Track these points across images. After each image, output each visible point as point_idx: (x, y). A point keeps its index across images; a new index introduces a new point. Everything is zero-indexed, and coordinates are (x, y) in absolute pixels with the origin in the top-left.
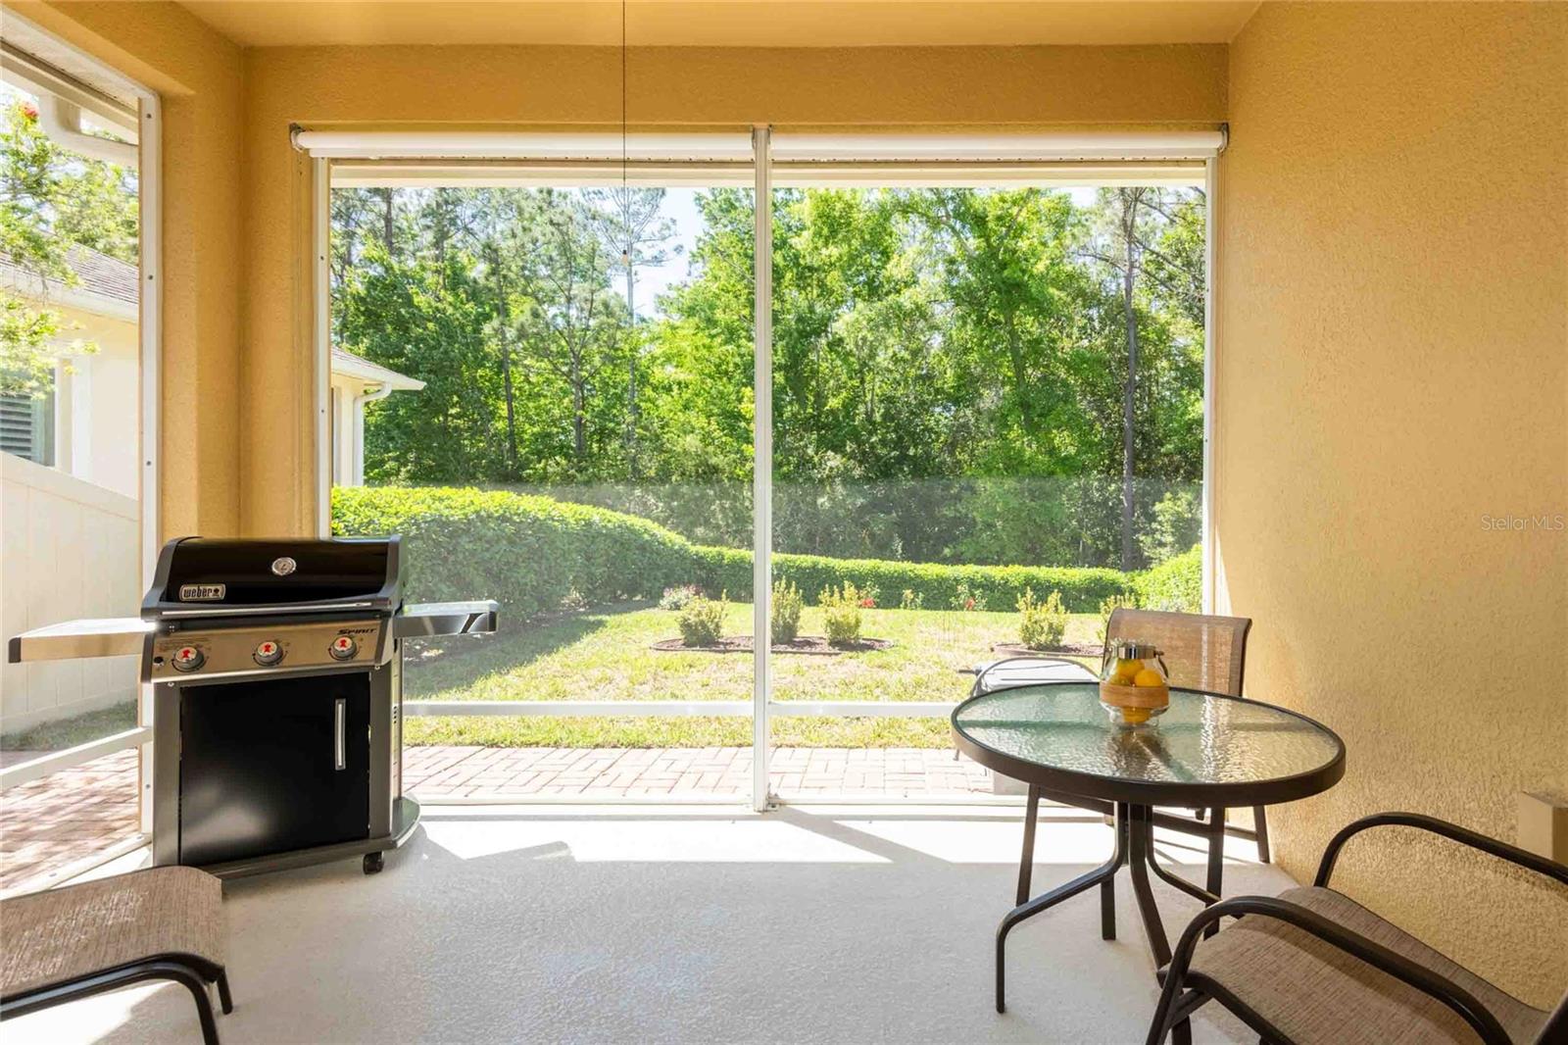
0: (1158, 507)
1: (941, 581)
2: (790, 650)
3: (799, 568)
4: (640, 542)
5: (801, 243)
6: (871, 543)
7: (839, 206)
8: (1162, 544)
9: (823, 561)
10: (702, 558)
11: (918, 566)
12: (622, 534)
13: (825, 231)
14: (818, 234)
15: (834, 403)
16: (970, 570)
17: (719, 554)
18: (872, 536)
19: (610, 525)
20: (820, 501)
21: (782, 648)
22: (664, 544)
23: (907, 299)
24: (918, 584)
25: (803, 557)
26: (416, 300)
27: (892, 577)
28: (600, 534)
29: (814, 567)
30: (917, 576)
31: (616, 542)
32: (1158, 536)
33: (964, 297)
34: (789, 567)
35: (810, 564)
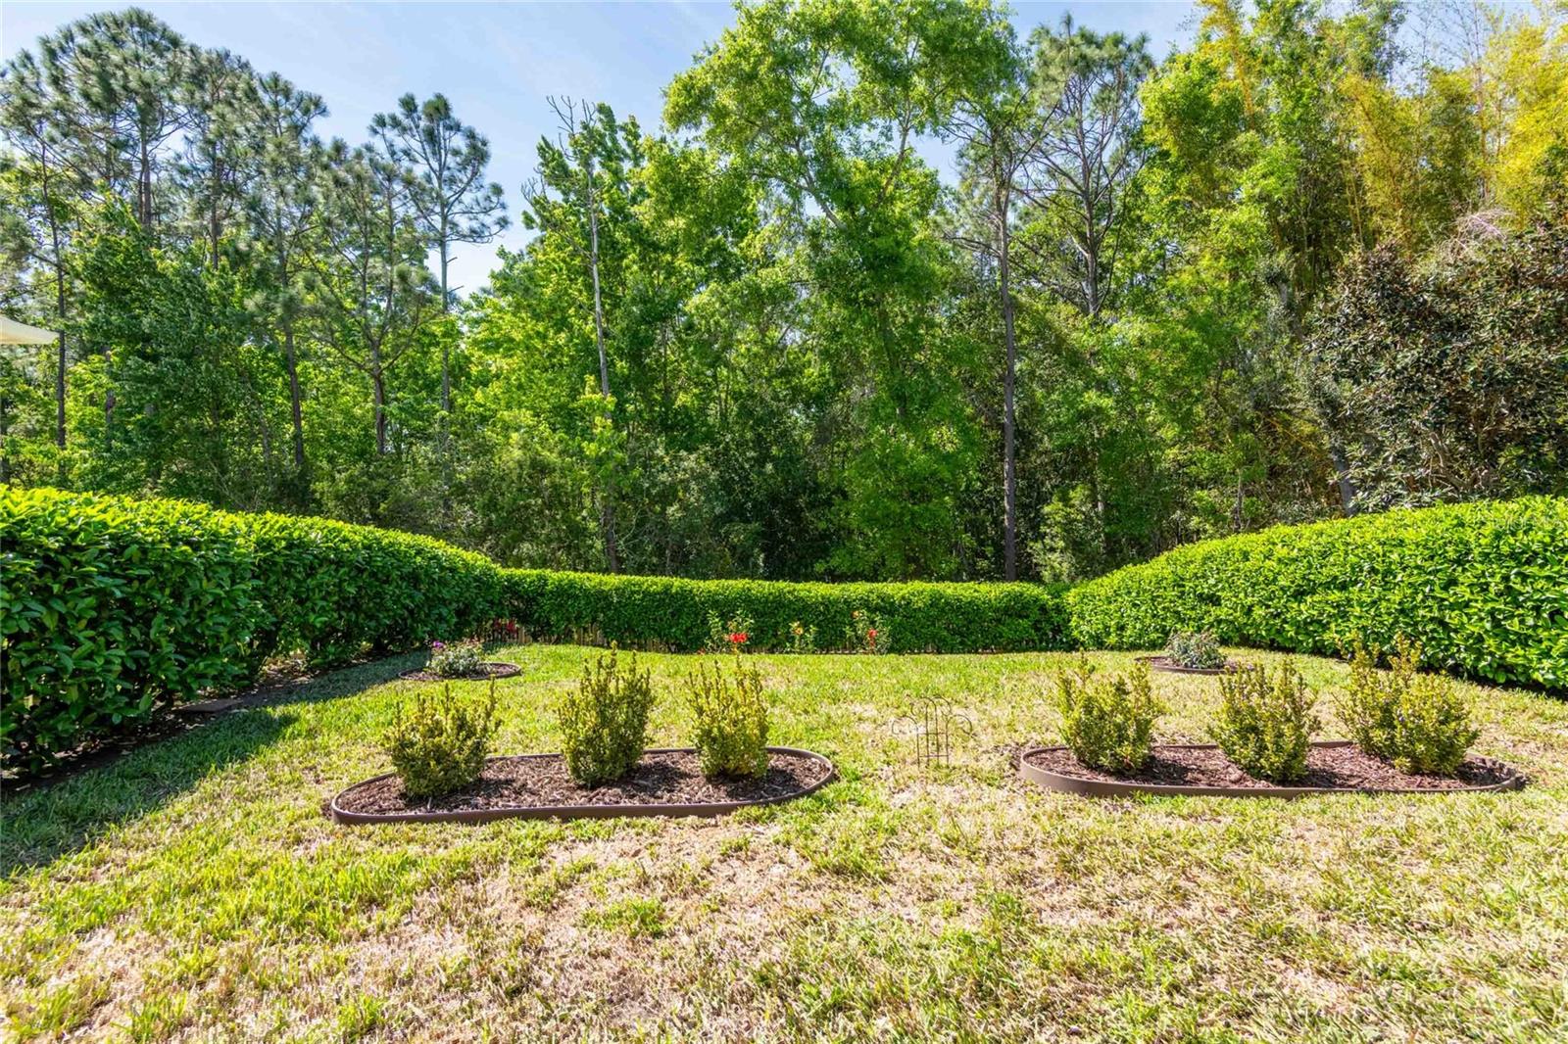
0: (1047, 509)
1: (828, 603)
2: (625, 803)
3: (646, 593)
4: (406, 570)
5: (644, 212)
6: (733, 556)
7: (685, 167)
8: (1052, 550)
9: (677, 583)
10: (516, 584)
11: (800, 586)
12: (369, 561)
13: (670, 197)
14: (661, 201)
15: (682, 399)
16: (859, 589)
17: (540, 578)
18: (733, 548)
19: (345, 547)
20: (670, 510)
21: (609, 796)
22: (453, 570)
23: (768, 278)
24: (802, 610)
25: (651, 578)
26: (160, 266)
27: (767, 601)
28: (324, 560)
29: (667, 589)
30: (799, 599)
31: (361, 571)
32: (1047, 541)
33: (829, 276)
34: (633, 592)
35: (660, 588)
